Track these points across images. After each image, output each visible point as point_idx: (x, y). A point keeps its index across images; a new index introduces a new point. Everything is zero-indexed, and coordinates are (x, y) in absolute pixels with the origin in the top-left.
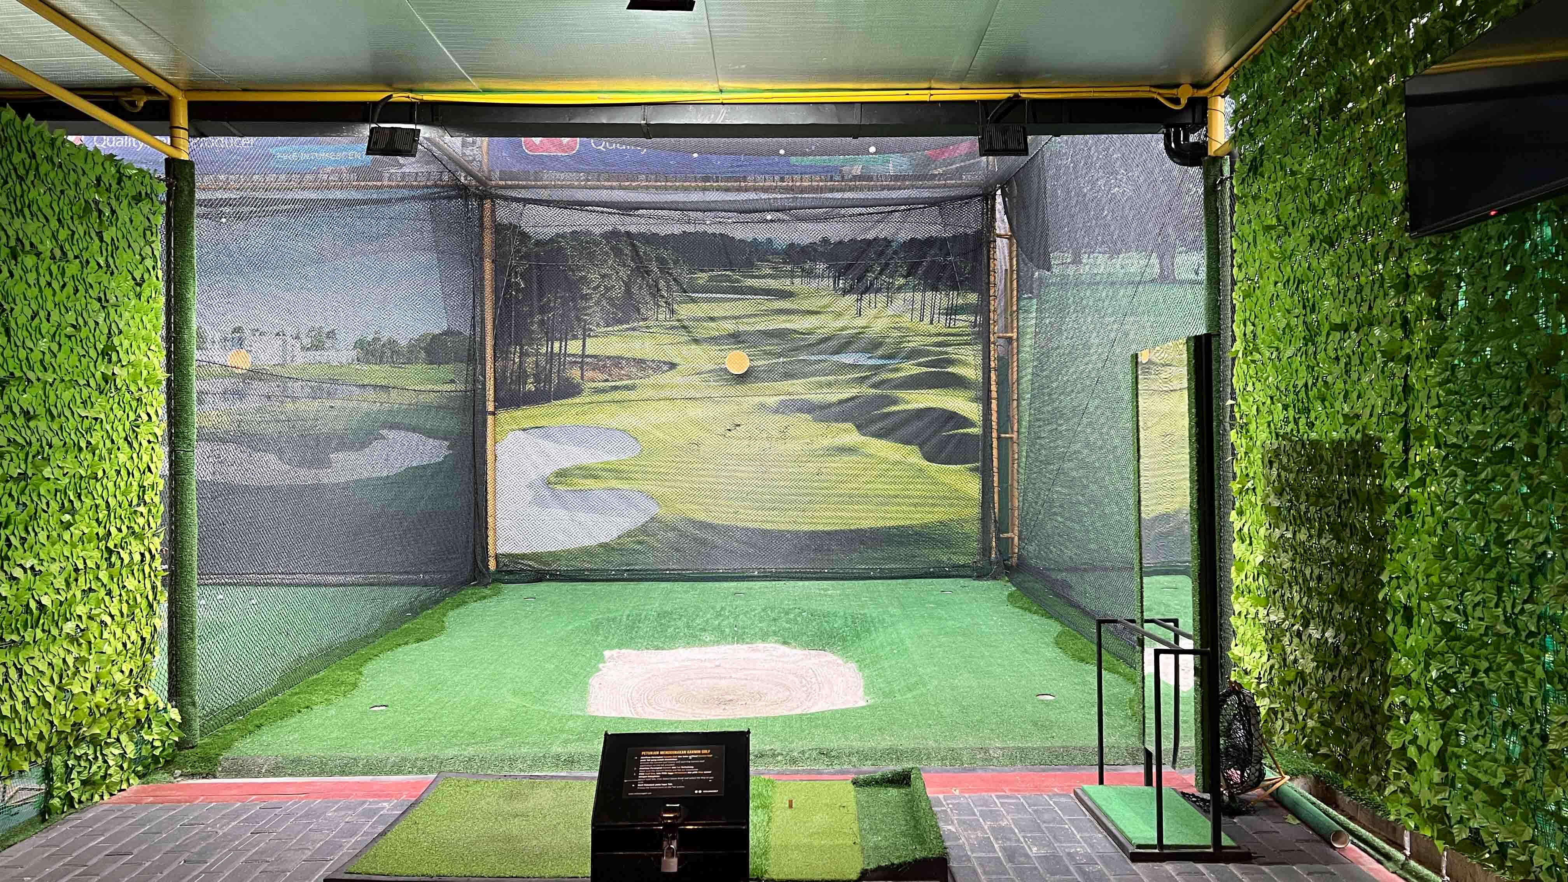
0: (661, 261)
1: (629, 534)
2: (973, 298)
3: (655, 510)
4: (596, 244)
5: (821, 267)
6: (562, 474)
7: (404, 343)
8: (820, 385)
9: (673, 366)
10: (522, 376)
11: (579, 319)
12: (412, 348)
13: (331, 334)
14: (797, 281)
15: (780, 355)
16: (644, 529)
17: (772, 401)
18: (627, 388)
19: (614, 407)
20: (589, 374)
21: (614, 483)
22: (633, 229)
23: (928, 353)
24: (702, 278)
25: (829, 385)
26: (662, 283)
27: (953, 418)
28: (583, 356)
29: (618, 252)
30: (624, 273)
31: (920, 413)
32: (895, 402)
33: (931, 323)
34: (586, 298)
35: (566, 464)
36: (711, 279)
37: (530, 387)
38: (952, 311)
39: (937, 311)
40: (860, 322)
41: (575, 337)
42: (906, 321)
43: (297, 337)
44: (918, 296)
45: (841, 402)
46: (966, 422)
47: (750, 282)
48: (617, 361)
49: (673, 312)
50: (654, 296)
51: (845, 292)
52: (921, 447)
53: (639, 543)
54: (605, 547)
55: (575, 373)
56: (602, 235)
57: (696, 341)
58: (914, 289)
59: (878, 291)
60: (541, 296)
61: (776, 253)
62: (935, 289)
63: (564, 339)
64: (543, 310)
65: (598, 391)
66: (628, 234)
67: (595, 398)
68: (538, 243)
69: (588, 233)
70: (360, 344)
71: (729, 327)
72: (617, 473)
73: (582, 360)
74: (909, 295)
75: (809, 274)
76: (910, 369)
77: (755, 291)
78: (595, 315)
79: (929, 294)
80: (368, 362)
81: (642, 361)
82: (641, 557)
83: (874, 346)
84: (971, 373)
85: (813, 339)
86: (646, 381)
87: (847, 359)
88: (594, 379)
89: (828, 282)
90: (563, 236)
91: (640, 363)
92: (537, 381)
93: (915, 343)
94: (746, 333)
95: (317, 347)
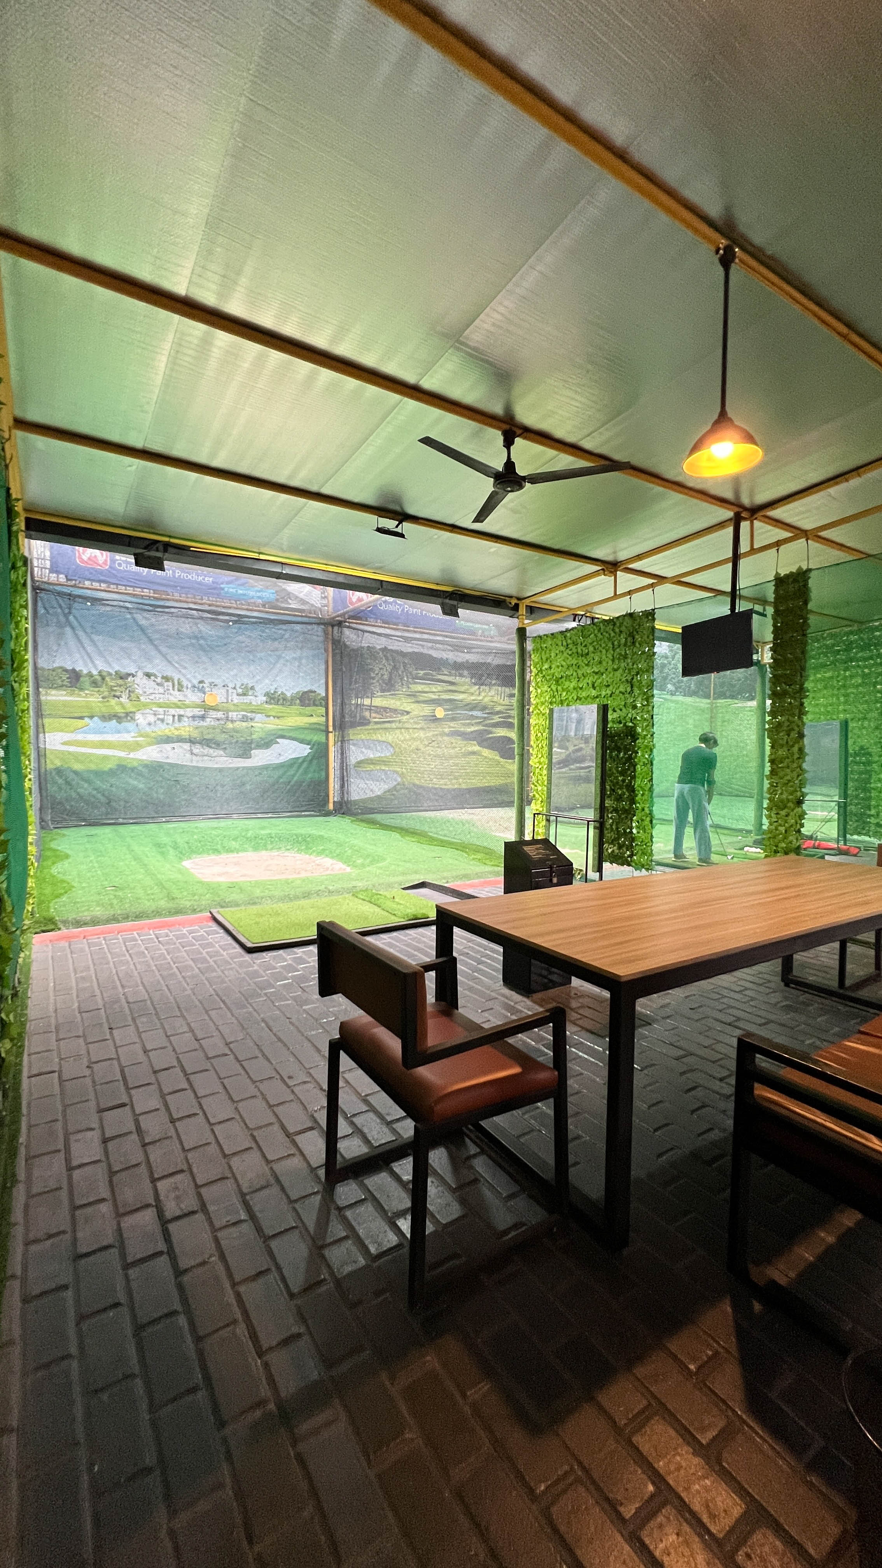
0: (404, 664)
1: (389, 791)
4: (378, 653)
5: (466, 672)
6: (360, 763)
7: (289, 694)
8: (465, 724)
9: (408, 713)
11: (369, 688)
12: (293, 697)
13: (252, 688)
14: (458, 678)
15: (451, 710)
16: (394, 789)
17: (447, 730)
18: (389, 722)
19: (381, 731)
20: (373, 715)
21: (382, 767)
22: (394, 648)
23: (503, 713)
24: (420, 673)
25: (468, 724)
26: (404, 674)
27: (510, 741)
28: (371, 706)
29: (387, 658)
31: (499, 738)
32: (491, 733)
33: (503, 700)
34: (373, 678)
36: (425, 674)
37: (348, 720)
38: (510, 696)
39: (505, 695)
40: (480, 698)
41: (368, 697)
42: (495, 699)
43: (235, 688)
45: (472, 732)
47: (440, 677)
48: (385, 709)
49: (409, 688)
50: (401, 680)
51: (475, 684)
52: (498, 752)
53: (392, 795)
54: (379, 797)
55: (367, 714)
56: (380, 649)
57: (418, 702)
58: (498, 686)
59: (486, 685)
60: (353, 676)
61: (449, 664)
63: (362, 697)
64: (353, 683)
65: (376, 723)
67: (376, 727)
68: (353, 650)
69: (374, 648)
70: (267, 694)
72: (384, 762)
73: (370, 708)
74: (496, 688)
75: (461, 675)
76: (497, 719)
77: (441, 681)
78: (376, 687)
79: (503, 688)
80: (271, 704)
81: (396, 710)
82: (392, 802)
83: (484, 708)
85: (463, 704)
86: (397, 719)
87: (475, 713)
88: (375, 717)
90: (363, 647)
92: (351, 717)
93: (498, 708)
95: (244, 694)
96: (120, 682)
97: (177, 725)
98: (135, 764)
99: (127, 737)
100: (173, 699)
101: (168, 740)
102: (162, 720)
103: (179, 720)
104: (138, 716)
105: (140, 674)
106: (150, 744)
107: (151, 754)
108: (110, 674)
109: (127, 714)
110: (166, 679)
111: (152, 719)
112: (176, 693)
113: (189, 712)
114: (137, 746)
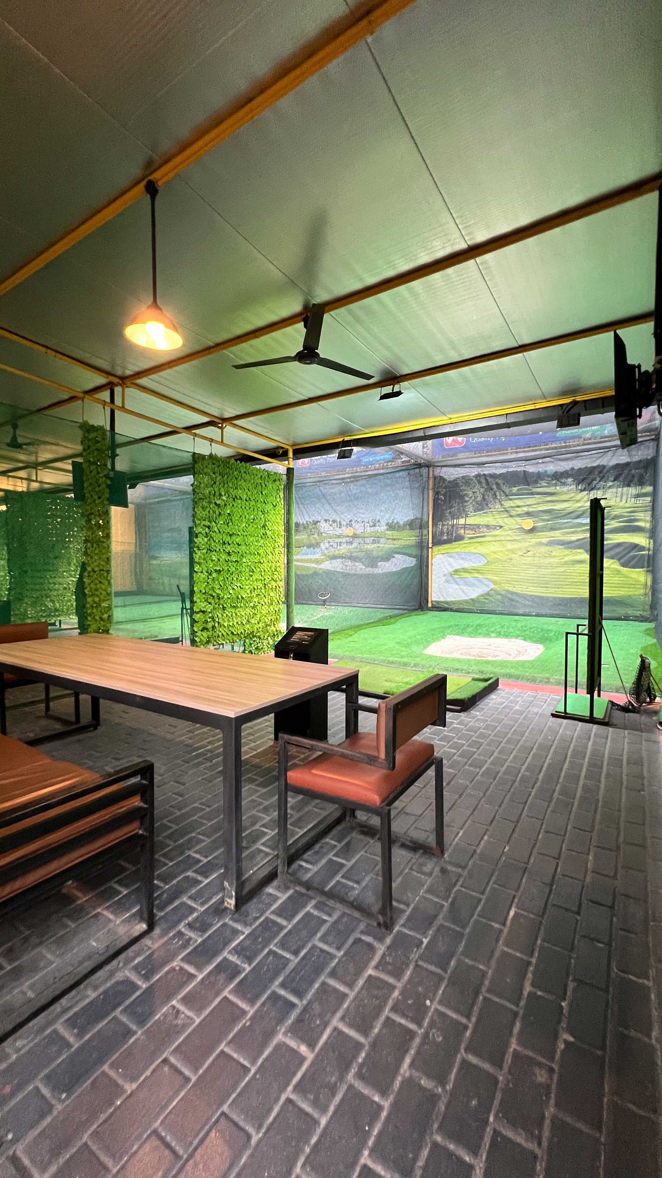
0: (497, 484)
1: (482, 596)
2: (649, 489)
3: (492, 586)
4: (471, 480)
5: (570, 480)
6: (456, 571)
7: (401, 523)
8: (568, 533)
9: (501, 527)
10: (442, 533)
11: (464, 510)
12: (405, 525)
13: (379, 521)
14: (558, 488)
15: (548, 521)
16: (488, 594)
17: (544, 540)
18: (482, 537)
19: (477, 545)
20: (467, 532)
21: (477, 575)
22: (486, 473)
23: (625, 517)
24: (515, 489)
25: (573, 533)
26: (498, 494)
27: (636, 547)
29: (480, 482)
30: (482, 490)
31: (619, 545)
33: (626, 502)
34: (467, 502)
35: (457, 567)
36: (518, 490)
37: (445, 538)
38: (638, 496)
39: (630, 496)
41: (462, 517)
43: (368, 523)
44: (620, 489)
45: (578, 540)
46: (643, 549)
48: (478, 526)
49: (502, 505)
50: (494, 499)
51: (581, 491)
52: (619, 560)
53: (486, 599)
54: (472, 600)
55: (462, 532)
56: (474, 476)
57: (511, 516)
58: (618, 487)
59: (599, 489)
60: (450, 503)
61: (548, 476)
62: (629, 486)
63: (458, 518)
64: (451, 507)
65: (470, 538)
66: (484, 475)
67: (469, 541)
68: (449, 482)
70: (387, 524)
71: (526, 509)
72: (478, 571)
73: (465, 526)
74: (614, 490)
75: (564, 484)
77: (538, 494)
78: (470, 508)
79: (625, 489)
80: (390, 530)
82: (486, 605)
84: (646, 525)
85: (564, 513)
86: (490, 534)
88: (469, 533)
89: (573, 487)
90: (459, 478)
91: (488, 526)
92: (448, 535)
94: (533, 512)
95: (374, 526)
97: (339, 547)
98: (321, 571)
99: (317, 556)
100: (337, 533)
101: (335, 557)
102: (332, 546)
103: (340, 545)
104: (322, 544)
105: (323, 520)
106: (327, 560)
107: (327, 565)
108: (310, 523)
109: (317, 543)
110: (334, 521)
111: (327, 545)
112: (338, 529)
113: (344, 540)
114: (322, 561)
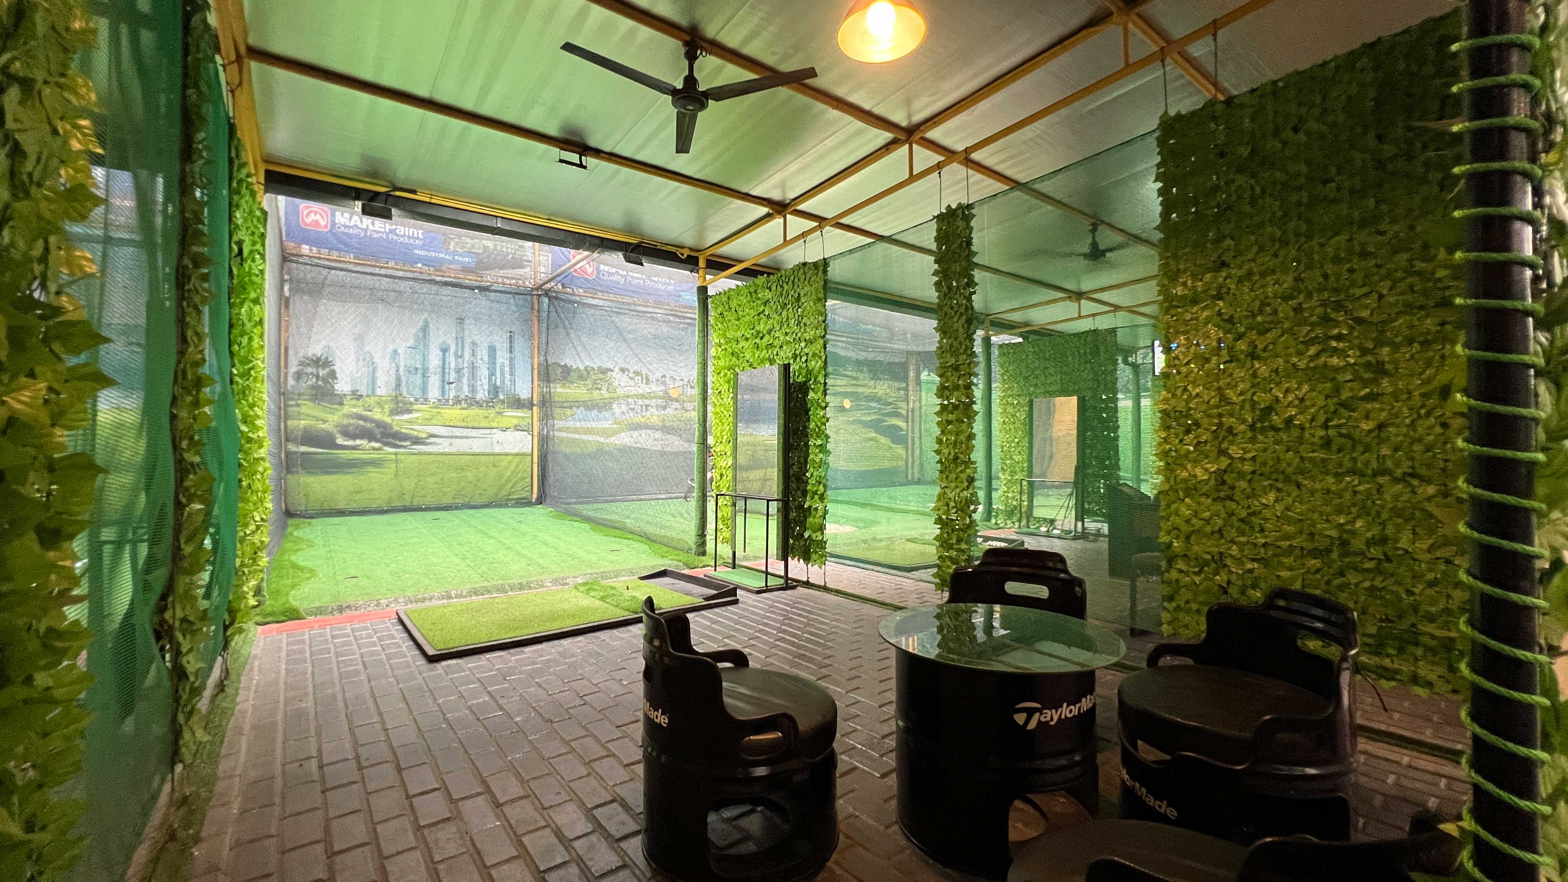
2: (904, 385)
5: (865, 369)
8: (865, 414)
14: (859, 373)
15: (857, 402)
25: (867, 414)
27: (900, 429)
31: (890, 426)
32: (885, 421)
33: (894, 393)
38: (899, 389)
39: (895, 389)
40: (876, 391)
42: (887, 391)
44: (891, 383)
46: (902, 430)
47: (844, 372)
51: (872, 379)
52: (890, 438)
58: (890, 380)
59: (880, 379)
74: (888, 382)
75: (862, 371)
76: (888, 409)
77: (846, 376)
79: (893, 382)
83: (879, 400)
84: (904, 412)
85: (864, 396)
87: (872, 404)
89: (867, 375)
93: (891, 400)
96: (601, 376)
98: (611, 448)
100: (641, 391)
101: (637, 427)
104: (615, 406)
105: (617, 369)
106: (623, 431)
107: (625, 439)
108: (593, 369)
110: (637, 373)
112: (643, 386)
114: (615, 433)
